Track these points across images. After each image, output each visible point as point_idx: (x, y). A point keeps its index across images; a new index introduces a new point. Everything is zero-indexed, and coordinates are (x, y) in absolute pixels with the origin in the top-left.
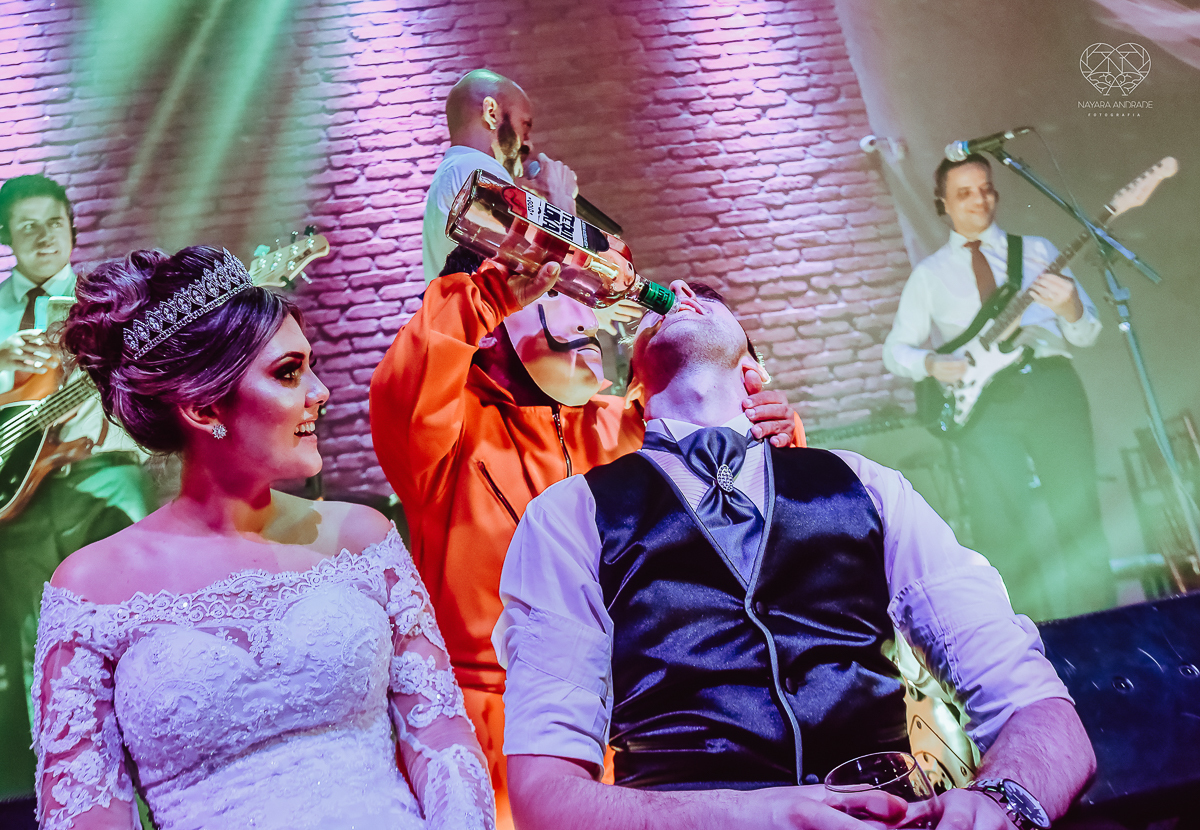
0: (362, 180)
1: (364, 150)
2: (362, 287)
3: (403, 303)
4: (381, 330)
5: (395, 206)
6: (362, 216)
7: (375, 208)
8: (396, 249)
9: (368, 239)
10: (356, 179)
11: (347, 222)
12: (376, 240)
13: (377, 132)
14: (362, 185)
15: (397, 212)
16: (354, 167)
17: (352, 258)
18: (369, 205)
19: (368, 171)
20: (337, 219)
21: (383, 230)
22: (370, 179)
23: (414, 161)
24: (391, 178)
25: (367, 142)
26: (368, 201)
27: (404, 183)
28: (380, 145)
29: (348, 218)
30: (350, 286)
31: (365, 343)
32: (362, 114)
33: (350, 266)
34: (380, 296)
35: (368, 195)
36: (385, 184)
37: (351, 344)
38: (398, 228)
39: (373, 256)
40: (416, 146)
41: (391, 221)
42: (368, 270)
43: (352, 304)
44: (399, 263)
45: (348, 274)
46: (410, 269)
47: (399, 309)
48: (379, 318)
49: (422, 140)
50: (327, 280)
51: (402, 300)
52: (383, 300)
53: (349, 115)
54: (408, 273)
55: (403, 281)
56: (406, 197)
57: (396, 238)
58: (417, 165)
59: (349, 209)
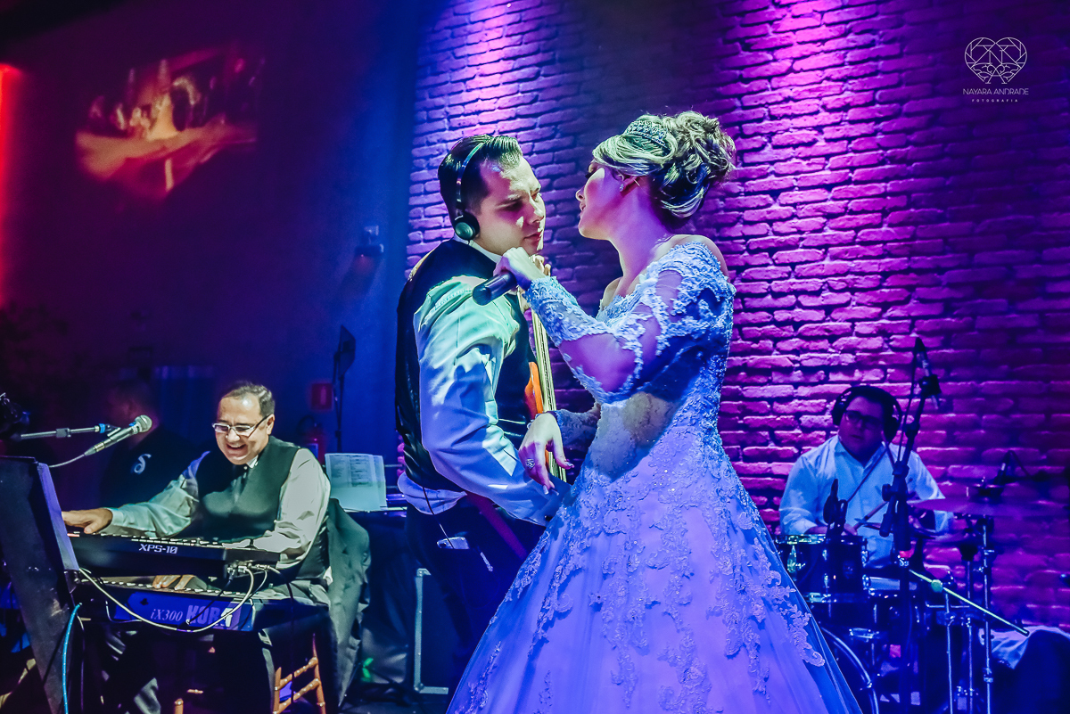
0: (768, 147)
1: (773, 117)
2: (758, 251)
3: (793, 268)
4: (770, 291)
5: (797, 173)
6: (765, 182)
7: (777, 175)
8: (794, 216)
9: (769, 205)
10: (764, 146)
11: (752, 188)
12: (775, 207)
13: (787, 100)
14: (768, 152)
15: (797, 180)
16: (762, 135)
17: (752, 223)
18: (773, 173)
19: (775, 139)
20: (743, 185)
21: (784, 198)
22: (775, 147)
23: (819, 129)
24: (795, 146)
25: (776, 110)
26: (771, 169)
27: (808, 151)
28: (789, 112)
29: (753, 185)
30: (748, 250)
31: (756, 303)
32: (775, 82)
33: (749, 230)
34: (773, 260)
35: (772, 163)
36: (789, 151)
37: (743, 303)
38: (797, 196)
39: (771, 222)
40: (823, 114)
41: (791, 188)
42: (766, 235)
43: (748, 266)
44: (795, 230)
45: (747, 237)
46: (804, 236)
47: (789, 273)
48: (770, 281)
49: (830, 106)
50: (729, 243)
51: (793, 265)
52: (775, 264)
53: (762, 83)
54: (802, 239)
55: (796, 247)
56: (808, 164)
57: (794, 205)
58: (822, 133)
59: (755, 176)
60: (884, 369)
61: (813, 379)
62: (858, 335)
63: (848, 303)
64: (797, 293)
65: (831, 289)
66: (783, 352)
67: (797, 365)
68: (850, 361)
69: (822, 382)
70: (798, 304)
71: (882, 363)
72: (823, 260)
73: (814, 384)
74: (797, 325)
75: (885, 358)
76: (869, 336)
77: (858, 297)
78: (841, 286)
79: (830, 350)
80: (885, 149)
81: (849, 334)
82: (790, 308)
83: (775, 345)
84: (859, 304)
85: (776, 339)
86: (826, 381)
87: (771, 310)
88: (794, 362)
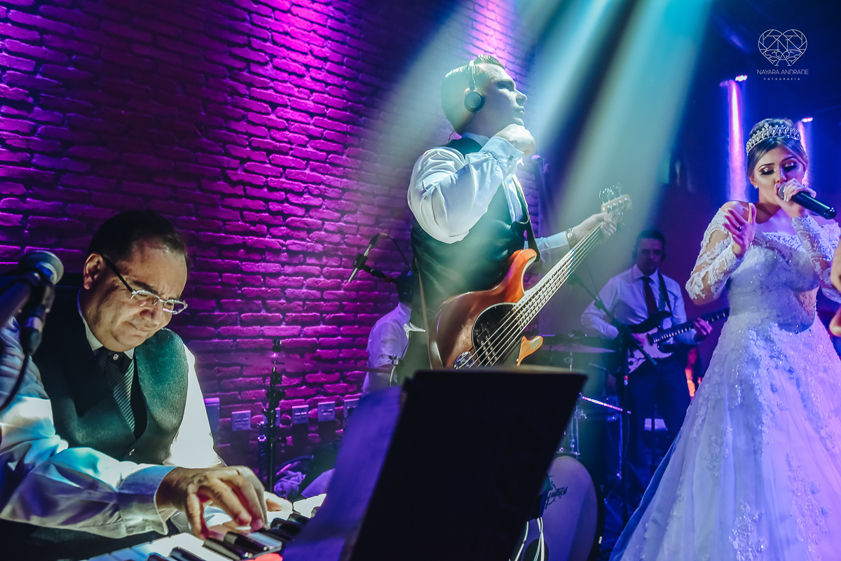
0: (270, 67)
1: (274, 42)
2: (258, 149)
3: (284, 170)
4: (266, 185)
5: (290, 95)
6: (266, 94)
7: (276, 91)
8: (286, 129)
9: (268, 114)
10: (266, 63)
11: (255, 94)
12: (273, 117)
13: (286, 33)
14: (270, 70)
15: (290, 101)
16: (266, 53)
17: (255, 124)
18: (271, 88)
19: (275, 61)
20: (248, 89)
21: (280, 111)
22: (275, 68)
23: (308, 66)
24: (290, 73)
25: (277, 37)
26: (272, 84)
28: (287, 45)
29: (255, 92)
30: (250, 145)
31: (254, 192)
32: (278, 14)
33: (252, 130)
34: (270, 160)
35: (272, 80)
36: (286, 76)
37: (245, 190)
38: (290, 114)
39: (269, 128)
40: (310, 56)
41: (286, 106)
42: (265, 138)
43: (249, 159)
45: (250, 135)
46: (293, 147)
47: (281, 174)
48: (267, 177)
49: (315, 53)
50: (234, 135)
51: (285, 168)
52: (270, 164)
53: (268, 11)
54: (291, 149)
55: (287, 154)
56: (298, 92)
57: (288, 120)
58: (309, 71)
59: (259, 86)
60: (341, 257)
61: (295, 261)
62: (326, 230)
63: (320, 206)
64: (287, 191)
65: (310, 193)
66: (274, 236)
67: (284, 248)
68: (320, 249)
69: (301, 264)
70: (287, 200)
71: (340, 253)
72: (305, 169)
73: (295, 265)
74: (286, 216)
75: (342, 250)
76: (333, 233)
77: (327, 202)
78: (316, 191)
79: (308, 239)
80: (348, 101)
81: (320, 230)
82: (281, 202)
83: (268, 230)
84: (327, 208)
85: (270, 226)
86: (304, 263)
87: (267, 201)
88: (282, 245)
